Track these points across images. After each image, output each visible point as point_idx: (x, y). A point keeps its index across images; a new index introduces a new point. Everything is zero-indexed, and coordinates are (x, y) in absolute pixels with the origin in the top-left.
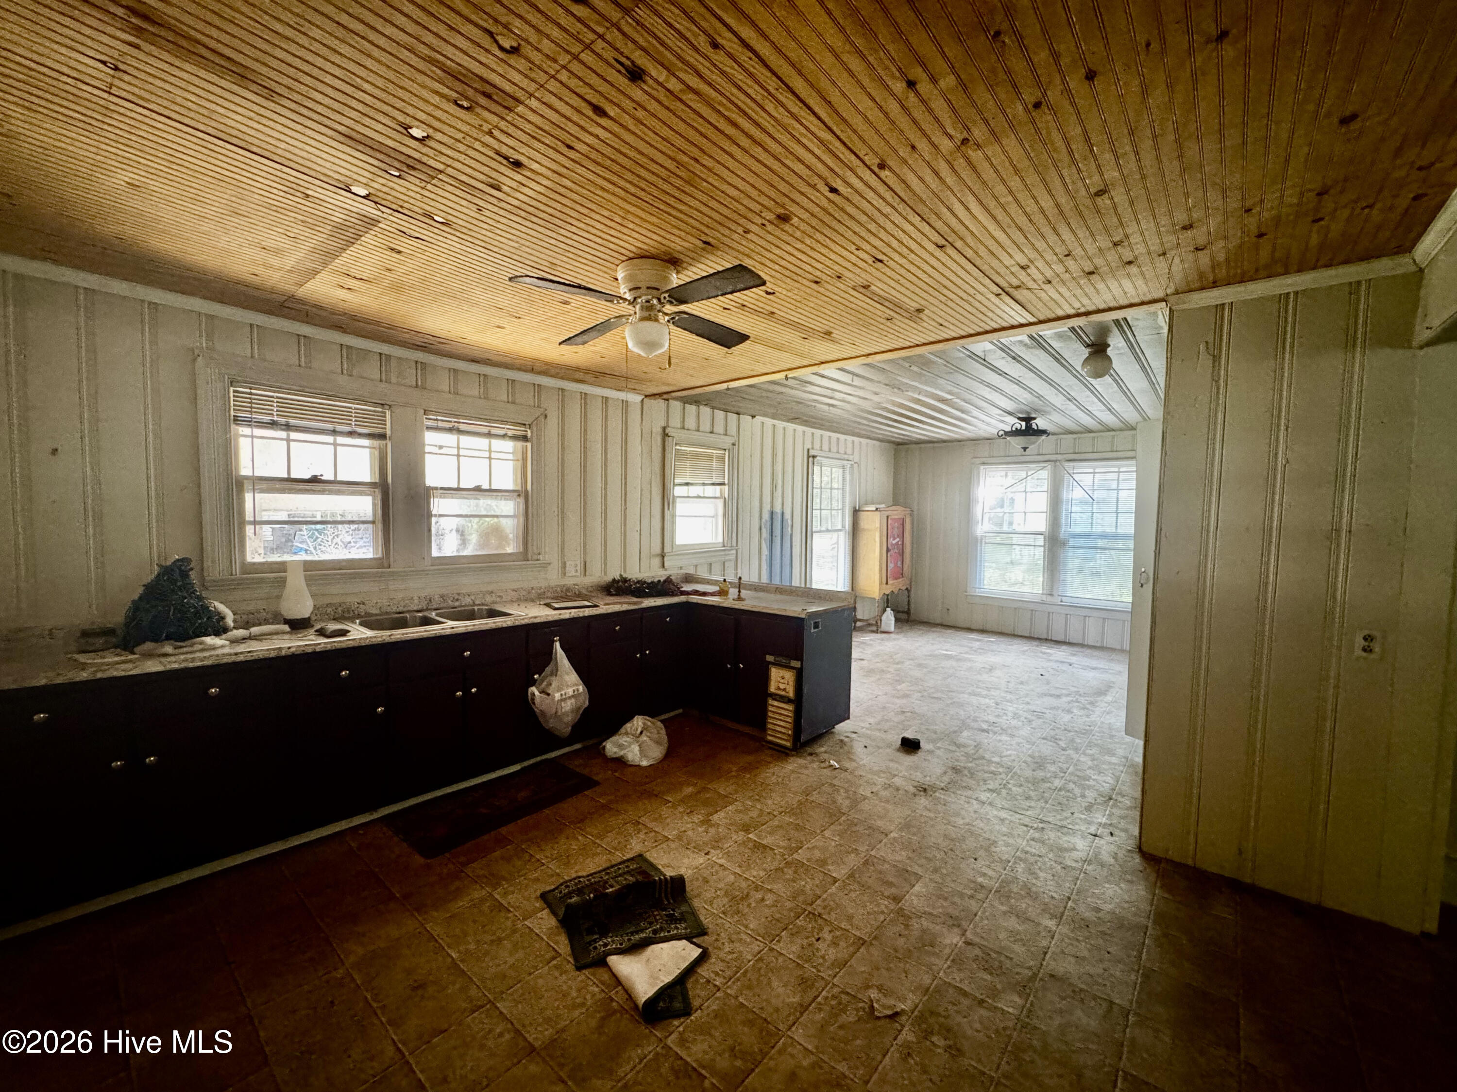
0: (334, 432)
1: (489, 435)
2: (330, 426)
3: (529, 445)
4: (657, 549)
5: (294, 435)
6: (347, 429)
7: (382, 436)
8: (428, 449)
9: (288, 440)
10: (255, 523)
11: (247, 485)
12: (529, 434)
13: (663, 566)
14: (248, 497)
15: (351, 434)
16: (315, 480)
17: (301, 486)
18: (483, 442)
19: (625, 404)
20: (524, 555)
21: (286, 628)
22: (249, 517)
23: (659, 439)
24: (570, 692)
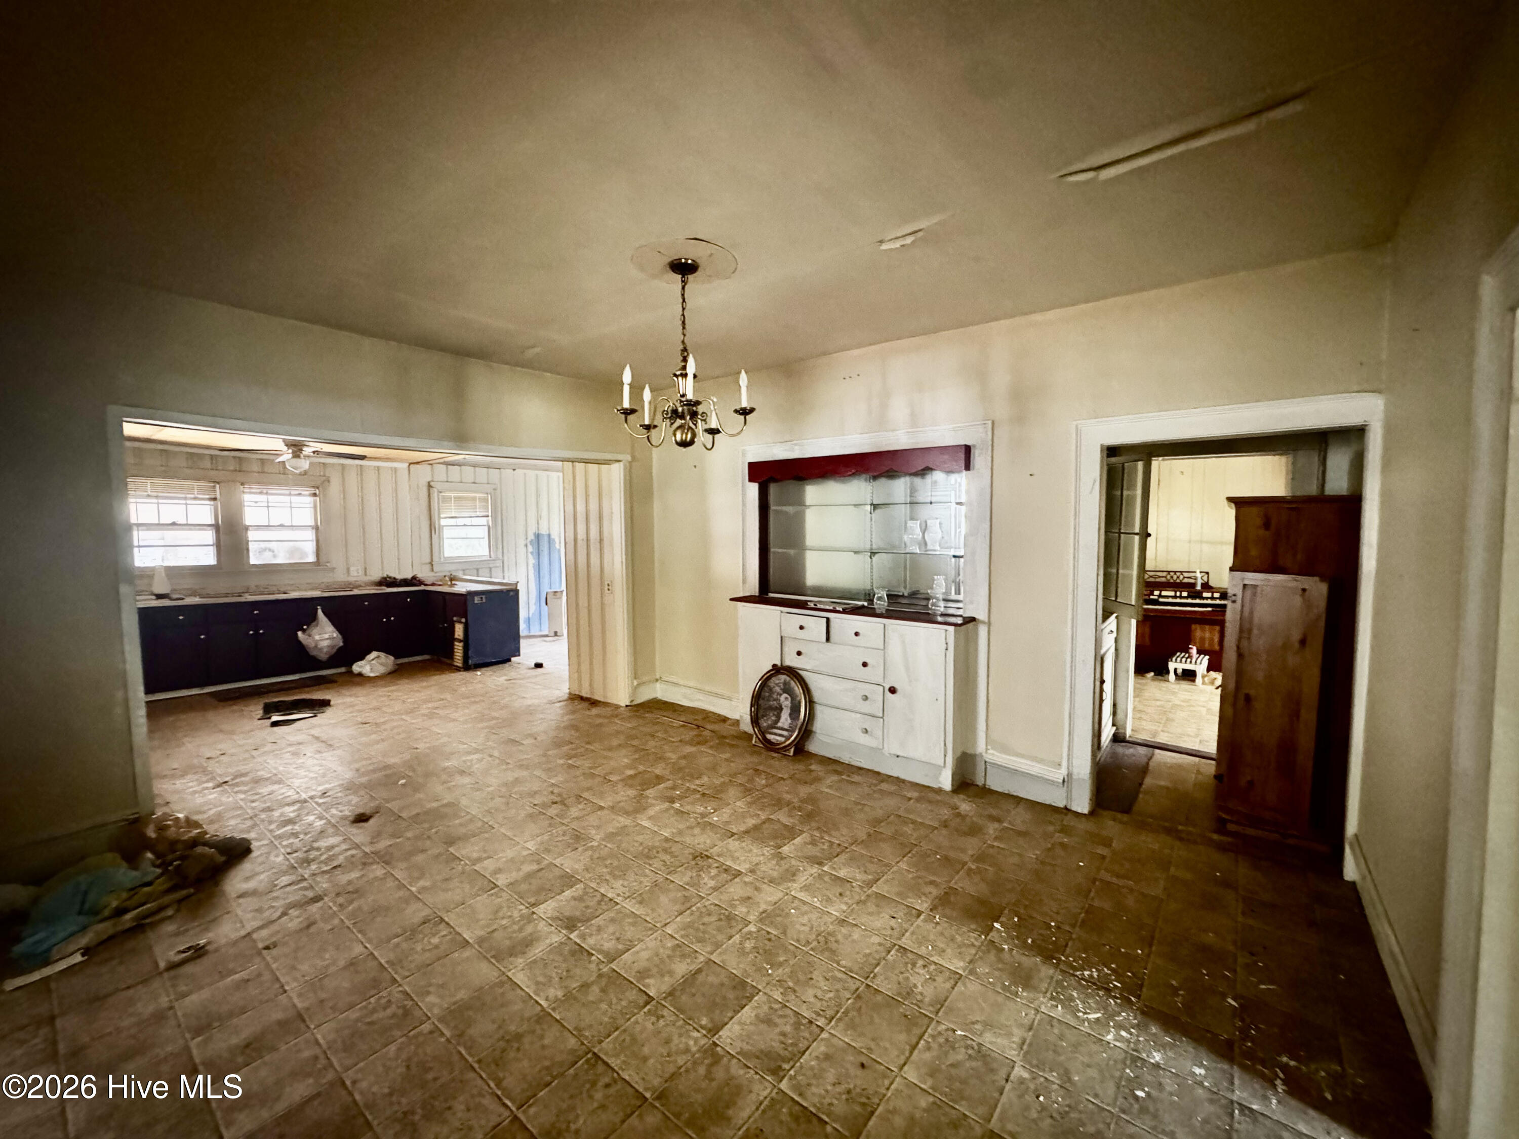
0: (186, 498)
1: (290, 495)
2: (183, 496)
3: (318, 499)
4: (428, 560)
5: (161, 501)
6: (192, 496)
7: (215, 499)
8: (246, 504)
9: (158, 504)
10: (139, 546)
11: (135, 528)
12: (317, 492)
13: (432, 570)
14: (135, 533)
15: (195, 498)
16: (174, 524)
17: (166, 527)
18: (287, 498)
19: (395, 470)
20: (318, 563)
21: (154, 597)
22: (136, 543)
23: (425, 489)
24: (327, 636)
